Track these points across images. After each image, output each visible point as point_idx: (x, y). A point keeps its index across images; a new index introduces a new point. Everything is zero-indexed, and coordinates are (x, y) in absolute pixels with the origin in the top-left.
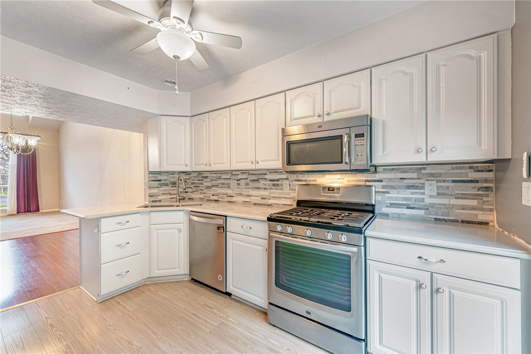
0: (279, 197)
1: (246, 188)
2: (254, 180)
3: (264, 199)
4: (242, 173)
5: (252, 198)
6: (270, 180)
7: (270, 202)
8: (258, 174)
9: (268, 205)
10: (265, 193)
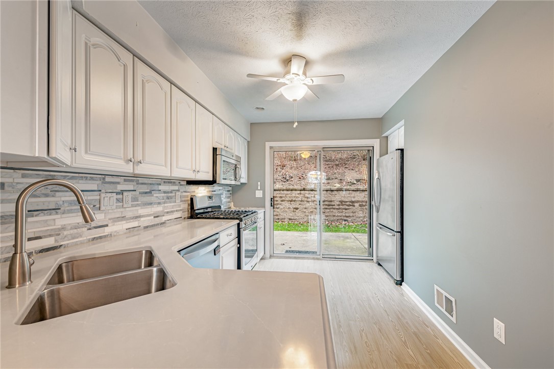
0: (172, 212)
1: (133, 206)
2: (146, 193)
3: (157, 217)
4: (125, 180)
5: (142, 219)
6: (165, 192)
7: (164, 219)
8: (151, 184)
9: (162, 224)
10: (158, 209)
